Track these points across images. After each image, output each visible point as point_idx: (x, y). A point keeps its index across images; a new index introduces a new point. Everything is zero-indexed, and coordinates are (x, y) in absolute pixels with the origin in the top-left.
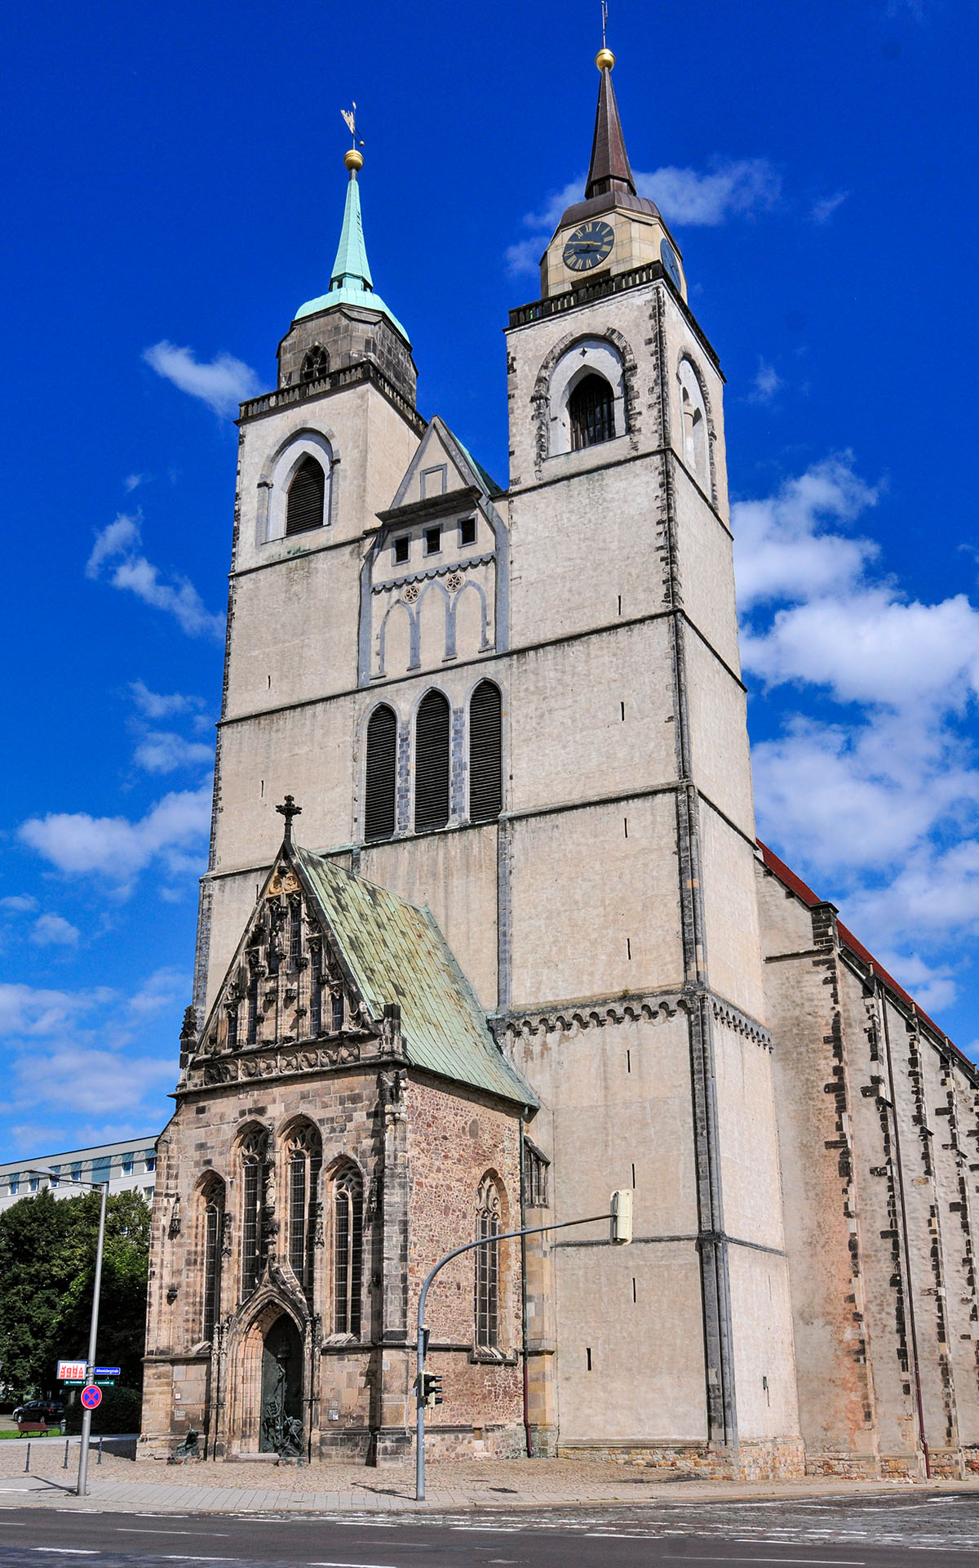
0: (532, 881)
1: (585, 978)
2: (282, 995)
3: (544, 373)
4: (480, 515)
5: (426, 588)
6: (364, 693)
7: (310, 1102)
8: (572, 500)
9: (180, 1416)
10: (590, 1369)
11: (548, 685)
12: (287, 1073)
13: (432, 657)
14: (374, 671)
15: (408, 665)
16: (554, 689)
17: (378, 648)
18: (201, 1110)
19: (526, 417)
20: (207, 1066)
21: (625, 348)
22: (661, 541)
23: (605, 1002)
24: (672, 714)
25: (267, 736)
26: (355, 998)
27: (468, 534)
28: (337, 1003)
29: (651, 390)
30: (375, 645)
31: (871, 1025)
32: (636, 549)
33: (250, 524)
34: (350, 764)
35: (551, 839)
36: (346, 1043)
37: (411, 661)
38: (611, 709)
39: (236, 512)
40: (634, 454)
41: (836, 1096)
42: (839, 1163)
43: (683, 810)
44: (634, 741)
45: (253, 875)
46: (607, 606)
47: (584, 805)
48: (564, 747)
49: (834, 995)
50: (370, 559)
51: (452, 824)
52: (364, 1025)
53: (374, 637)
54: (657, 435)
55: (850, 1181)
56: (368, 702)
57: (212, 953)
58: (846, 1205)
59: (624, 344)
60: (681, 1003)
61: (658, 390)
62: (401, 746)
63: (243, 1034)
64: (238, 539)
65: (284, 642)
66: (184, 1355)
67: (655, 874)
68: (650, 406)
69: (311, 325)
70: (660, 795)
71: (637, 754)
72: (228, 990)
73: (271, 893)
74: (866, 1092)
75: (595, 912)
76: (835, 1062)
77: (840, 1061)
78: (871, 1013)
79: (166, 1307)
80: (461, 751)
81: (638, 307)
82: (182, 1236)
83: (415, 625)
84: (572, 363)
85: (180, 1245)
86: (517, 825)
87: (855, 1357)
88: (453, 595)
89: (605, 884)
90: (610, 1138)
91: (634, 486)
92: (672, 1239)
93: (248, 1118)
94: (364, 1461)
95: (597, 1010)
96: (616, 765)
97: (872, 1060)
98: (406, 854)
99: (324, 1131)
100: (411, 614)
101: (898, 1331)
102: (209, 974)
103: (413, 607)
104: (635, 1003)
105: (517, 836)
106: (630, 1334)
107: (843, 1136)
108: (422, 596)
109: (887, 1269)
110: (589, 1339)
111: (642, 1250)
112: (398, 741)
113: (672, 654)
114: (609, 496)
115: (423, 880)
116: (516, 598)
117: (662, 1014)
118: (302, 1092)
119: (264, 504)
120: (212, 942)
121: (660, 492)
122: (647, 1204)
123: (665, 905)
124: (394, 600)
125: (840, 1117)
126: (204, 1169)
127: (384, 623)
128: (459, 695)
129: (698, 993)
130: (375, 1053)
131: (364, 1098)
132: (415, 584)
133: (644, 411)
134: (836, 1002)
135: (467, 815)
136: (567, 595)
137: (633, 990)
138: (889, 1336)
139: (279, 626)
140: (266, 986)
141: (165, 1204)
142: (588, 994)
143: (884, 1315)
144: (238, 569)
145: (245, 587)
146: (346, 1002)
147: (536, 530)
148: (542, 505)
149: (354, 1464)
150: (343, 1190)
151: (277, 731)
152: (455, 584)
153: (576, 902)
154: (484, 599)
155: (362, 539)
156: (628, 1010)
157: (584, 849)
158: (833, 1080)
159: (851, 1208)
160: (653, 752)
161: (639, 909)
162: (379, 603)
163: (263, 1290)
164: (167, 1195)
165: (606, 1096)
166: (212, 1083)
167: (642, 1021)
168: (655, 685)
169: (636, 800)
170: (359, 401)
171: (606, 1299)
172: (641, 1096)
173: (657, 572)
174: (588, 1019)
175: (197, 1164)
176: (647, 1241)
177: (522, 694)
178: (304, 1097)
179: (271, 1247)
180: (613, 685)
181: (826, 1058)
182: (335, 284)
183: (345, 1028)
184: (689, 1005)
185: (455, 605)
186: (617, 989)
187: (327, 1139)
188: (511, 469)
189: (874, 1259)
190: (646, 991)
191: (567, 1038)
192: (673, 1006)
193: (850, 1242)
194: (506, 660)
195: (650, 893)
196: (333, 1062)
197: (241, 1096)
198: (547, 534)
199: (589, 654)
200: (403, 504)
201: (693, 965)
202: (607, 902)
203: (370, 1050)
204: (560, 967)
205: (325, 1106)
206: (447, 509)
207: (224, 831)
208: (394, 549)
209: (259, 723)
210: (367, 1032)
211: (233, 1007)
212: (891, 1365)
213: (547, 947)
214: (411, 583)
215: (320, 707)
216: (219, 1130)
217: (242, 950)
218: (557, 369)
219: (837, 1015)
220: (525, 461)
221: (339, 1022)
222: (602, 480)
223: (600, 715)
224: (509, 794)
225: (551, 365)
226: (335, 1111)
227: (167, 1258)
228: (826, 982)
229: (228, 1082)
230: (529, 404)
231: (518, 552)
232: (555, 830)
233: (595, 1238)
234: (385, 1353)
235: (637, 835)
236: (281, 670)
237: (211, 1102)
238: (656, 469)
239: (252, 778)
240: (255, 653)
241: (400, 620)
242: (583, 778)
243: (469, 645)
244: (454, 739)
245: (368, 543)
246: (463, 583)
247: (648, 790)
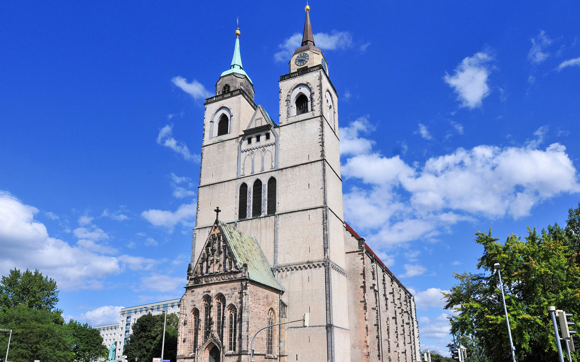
0: (284, 231)
1: (298, 257)
2: (215, 261)
3: (289, 94)
4: (271, 132)
5: (256, 151)
6: (239, 179)
7: (223, 289)
8: (296, 128)
10: (297, 360)
11: (289, 179)
12: (216, 281)
13: (257, 170)
14: (242, 174)
15: (251, 172)
16: (290, 180)
17: (243, 167)
18: (193, 291)
19: (284, 105)
20: (194, 280)
21: (311, 88)
22: (320, 140)
23: (303, 264)
24: (322, 187)
25: (211, 190)
26: (235, 262)
27: (268, 137)
28: (230, 263)
29: (318, 99)
30: (242, 167)
31: (373, 270)
32: (313, 142)
33: (208, 132)
34: (235, 198)
35: (289, 220)
36: (233, 274)
38: (306, 185)
39: (204, 129)
40: (313, 117)
41: (363, 289)
42: (364, 306)
43: (325, 213)
44: (312, 194)
45: (208, 228)
46: (305, 158)
47: (298, 211)
48: (293, 195)
49: (364, 263)
50: (241, 143)
51: (262, 215)
52: (238, 269)
53: (242, 164)
54: (319, 112)
55: (366, 311)
56: (240, 182)
57: (196, 249)
58: (365, 317)
59: (311, 87)
60: (323, 264)
61: (320, 99)
62: (249, 194)
63: (204, 271)
64: (204, 136)
65: (217, 165)
66: (188, 357)
67: (317, 230)
68: (318, 104)
69: (225, 78)
70: (319, 209)
71: (313, 198)
72: (200, 259)
73: (212, 233)
74: (371, 288)
75: (301, 240)
76: (363, 280)
77: (365, 280)
78: (373, 267)
79: (183, 344)
80: (265, 196)
81: (315, 77)
82: (187, 325)
83: (253, 161)
84: (297, 91)
85: (187, 327)
86: (280, 216)
87: (367, 357)
88: (263, 153)
89: (303, 232)
90: (303, 300)
91: (313, 125)
92: (319, 326)
93: (206, 294)
95: (300, 266)
96: (307, 200)
97: (373, 279)
98: (250, 223)
99: (226, 297)
100: (252, 158)
101: (378, 350)
102: (195, 255)
103: (253, 156)
104: (311, 264)
105: (280, 219)
106: (308, 351)
107: (365, 299)
108: (255, 153)
109: (375, 334)
110: (297, 352)
111: (311, 329)
112: (248, 193)
113: (323, 171)
114: (306, 128)
115: (254, 230)
116: (281, 155)
117: (318, 267)
119: (212, 127)
120: (196, 246)
121: (320, 127)
122: (313, 317)
123: (319, 238)
124: (247, 154)
125: (364, 295)
126: (193, 307)
127: (245, 161)
128: (265, 181)
129: (328, 262)
130: (241, 276)
131: (237, 288)
132: (253, 150)
133: (316, 105)
134: (364, 264)
135: (266, 213)
136: (294, 154)
137: (310, 260)
138: (376, 351)
139: (215, 161)
140: (211, 258)
141: (183, 316)
142: (298, 261)
143: (374, 346)
144: (204, 145)
145: (206, 150)
146: (233, 263)
147: (286, 136)
150: (231, 313)
151: (215, 189)
152: (264, 150)
153: (296, 237)
154: (272, 155)
155: (239, 137)
156: (309, 266)
157: (298, 223)
158: (363, 285)
159: (367, 318)
160: (317, 197)
161: (312, 239)
162: (243, 155)
163: (209, 339)
164: (183, 314)
165: (302, 289)
166: (196, 284)
167: (312, 268)
168: (317, 179)
169: (312, 210)
170: (238, 100)
171: (301, 342)
172: (312, 289)
173: (319, 149)
174: (298, 268)
175: (191, 306)
176: (313, 327)
177: (282, 181)
178: (221, 288)
179: (211, 328)
180: (307, 179)
181: (361, 279)
182: (232, 67)
183: (232, 270)
184: (325, 265)
185: (264, 156)
186: (306, 260)
187: (227, 299)
188: (280, 120)
189: (372, 331)
190: (314, 261)
191: (292, 273)
192: (321, 265)
193: (366, 327)
194: (277, 171)
195: (315, 235)
196: (229, 279)
197: (204, 288)
198: (289, 138)
199: (300, 170)
200: (250, 128)
201: (326, 254)
202: (304, 237)
203: (239, 276)
204: (291, 254)
205: (227, 290)
206: (262, 130)
207: (200, 216)
208: (247, 140)
210: (238, 271)
211: (202, 264)
212: (376, 359)
213: (287, 249)
215: (226, 183)
216: (197, 297)
217: (204, 248)
218: (293, 93)
219: (364, 268)
220: (284, 117)
221: (231, 268)
222: (305, 123)
223: (303, 187)
224: (278, 208)
225: (291, 91)
226: (229, 292)
227: (183, 331)
228: (361, 259)
229: (200, 284)
230: (285, 102)
231: (281, 142)
232: (290, 217)
233: (299, 326)
234: (242, 356)
235: (312, 219)
236: (216, 173)
237: (196, 289)
238: (319, 121)
239: (208, 202)
240: (209, 168)
241: (249, 160)
242: (298, 204)
243: (267, 168)
244: (263, 193)
245: (241, 138)
246: (266, 150)
247: (315, 207)
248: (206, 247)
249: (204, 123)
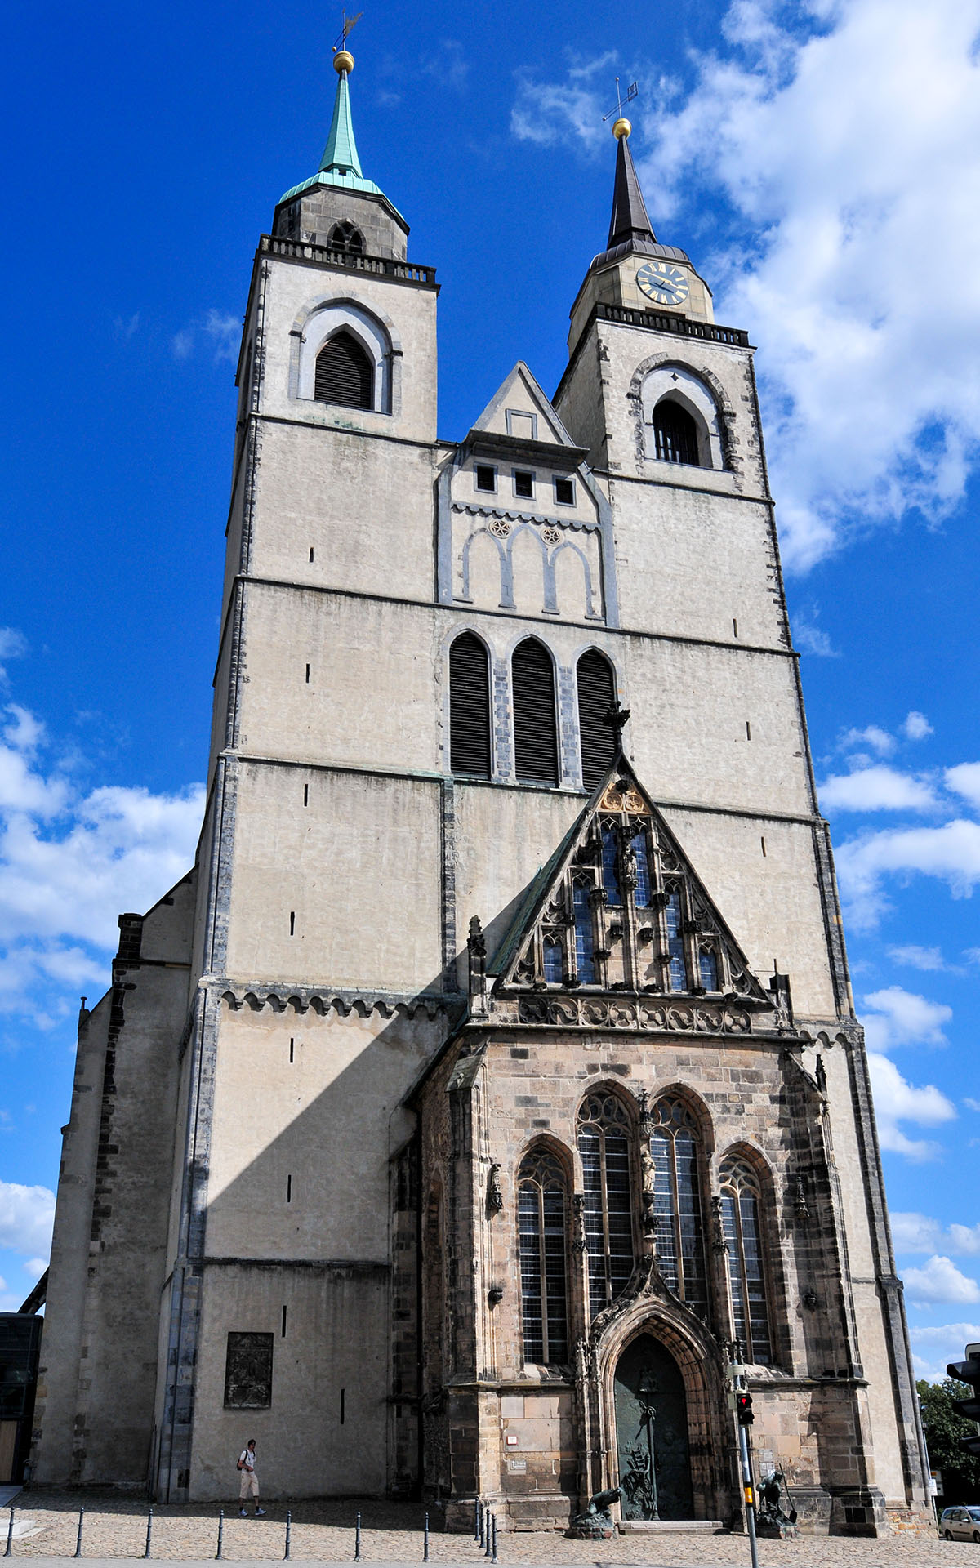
2: (633, 933)
3: (639, 377)
4: (578, 481)
5: (518, 530)
6: (446, 611)
7: (691, 1070)
8: (677, 508)
9: (517, 1468)
11: (667, 678)
12: (649, 1029)
13: (529, 601)
14: (457, 592)
15: (499, 601)
16: (672, 684)
17: (460, 569)
18: (523, 1054)
19: (623, 409)
20: (520, 998)
21: (720, 393)
22: (773, 585)
24: (799, 751)
25: (312, 614)
26: (739, 959)
27: (565, 494)
28: (712, 961)
29: (750, 443)
30: (456, 566)
32: (747, 581)
33: (278, 370)
34: (430, 683)
36: (731, 1009)
37: (503, 599)
38: (737, 725)
40: (738, 494)
43: (822, 846)
44: (762, 763)
45: (299, 771)
46: (723, 623)
47: (720, 812)
48: (689, 747)
50: (446, 472)
51: (564, 786)
53: (455, 556)
54: (759, 485)
56: (456, 625)
59: (720, 390)
60: (841, 1037)
61: (756, 445)
62: (497, 685)
63: (576, 969)
64: (263, 378)
65: (332, 517)
66: (519, 1382)
67: (796, 899)
68: (751, 457)
69: (341, 198)
70: (796, 825)
71: (768, 778)
73: (603, 806)
75: (739, 924)
79: (489, 1313)
80: (569, 712)
81: (733, 363)
82: (503, 1217)
83: (506, 561)
84: (659, 385)
85: (503, 1230)
88: (551, 549)
89: (746, 897)
91: (742, 523)
93: (603, 1076)
94: (826, 1530)
96: (746, 781)
98: (512, 804)
99: (714, 1109)
100: (500, 549)
102: (234, 875)
103: (504, 542)
108: (513, 536)
112: (492, 678)
113: (795, 693)
114: (717, 522)
115: (536, 838)
116: (624, 581)
118: (678, 1057)
119: (296, 355)
120: (237, 835)
121: (766, 539)
123: (811, 934)
124: (479, 526)
126: (537, 1131)
127: (468, 546)
128: (565, 654)
129: (857, 1030)
130: (770, 1027)
131: (764, 1077)
132: (504, 519)
133: (745, 459)
135: (580, 782)
136: (677, 597)
139: (324, 497)
140: (607, 917)
141: (482, 1170)
144: (263, 412)
145: (274, 436)
146: (725, 961)
147: (640, 522)
148: (646, 500)
149: (812, 1533)
150: (727, 1184)
151: (328, 614)
152: (553, 538)
154: (587, 568)
155: (437, 448)
157: (721, 855)
160: (783, 780)
161: (784, 931)
162: (460, 525)
163: (642, 1300)
166: (533, 1022)
168: (780, 717)
169: (772, 822)
175: (524, 1124)
177: (638, 678)
178: (682, 1062)
180: (737, 703)
183: (726, 990)
184: (849, 1040)
185: (553, 560)
187: (719, 1119)
188: (609, 451)
192: (832, 1038)
194: (618, 637)
195: (793, 919)
196: (714, 1028)
197: (588, 1046)
198: (653, 531)
199: (709, 663)
201: (845, 1002)
202: (750, 916)
203: (763, 1023)
205: (712, 1079)
206: (545, 460)
208: (476, 474)
209: (302, 597)
210: (764, 1001)
211: (554, 932)
214: (500, 517)
215: (387, 607)
216: (554, 1085)
218: (650, 380)
220: (625, 450)
221: (718, 982)
222: (709, 503)
223: (724, 727)
225: (646, 372)
226: (726, 1086)
227: (487, 1245)
229: (559, 1024)
230: (626, 399)
231: (623, 535)
232: (688, 827)
235: (776, 857)
236: (329, 546)
237: (537, 1046)
238: (763, 516)
239: (292, 656)
240: (293, 515)
241: (485, 550)
242: (712, 783)
243: (573, 607)
244: (564, 699)
245: (442, 455)
246: (562, 542)
247: (784, 816)
248: (573, 863)
249: (260, 325)
